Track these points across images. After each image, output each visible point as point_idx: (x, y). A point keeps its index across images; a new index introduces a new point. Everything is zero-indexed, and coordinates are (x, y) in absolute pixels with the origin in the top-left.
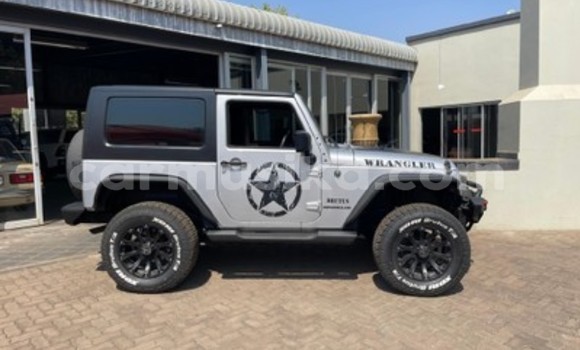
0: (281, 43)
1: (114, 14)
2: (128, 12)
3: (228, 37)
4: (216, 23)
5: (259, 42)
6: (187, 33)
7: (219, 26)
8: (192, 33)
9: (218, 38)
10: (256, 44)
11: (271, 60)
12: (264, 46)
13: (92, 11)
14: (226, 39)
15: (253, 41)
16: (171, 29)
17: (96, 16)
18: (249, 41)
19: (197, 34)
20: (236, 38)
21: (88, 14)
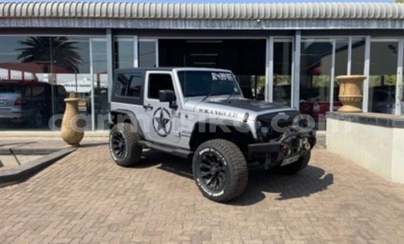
0: (314, 24)
1: (193, 25)
2: (201, 23)
3: (266, 26)
4: (256, 20)
5: (293, 26)
6: (237, 28)
7: (258, 21)
8: (240, 28)
9: (259, 28)
10: (290, 28)
11: (303, 37)
12: (297, 28)
13: (181, 26)
14: (265, 28)
15: (288, 26)
16: (226, 28)
17: (183, 28)
18: (284, 27)
19: (244, 28)
20: (272, 27)
21: (179, 28)
